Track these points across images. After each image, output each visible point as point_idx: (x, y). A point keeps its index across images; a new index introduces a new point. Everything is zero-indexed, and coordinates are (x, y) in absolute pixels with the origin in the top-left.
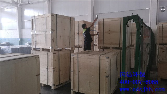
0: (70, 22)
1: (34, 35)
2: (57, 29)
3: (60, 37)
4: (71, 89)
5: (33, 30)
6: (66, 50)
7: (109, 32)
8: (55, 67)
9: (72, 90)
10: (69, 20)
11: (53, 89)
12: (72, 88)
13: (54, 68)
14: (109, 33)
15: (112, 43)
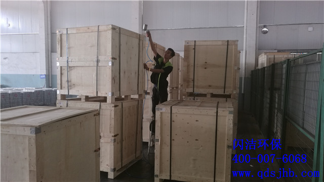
0: (139, 44)
1: (63, 68)
2: (120, 57)
3: (125, 72)
4: (155, 174)
5: (61, 56)
6: (132, 99)
7: (206, 66)
8: (116, 133)
9: (157, 176)
10: (138, 40)
11: (113, 178)
12: (157, 172)
13: (115, 136)
14: (205, 68)
15: (210, 86)
